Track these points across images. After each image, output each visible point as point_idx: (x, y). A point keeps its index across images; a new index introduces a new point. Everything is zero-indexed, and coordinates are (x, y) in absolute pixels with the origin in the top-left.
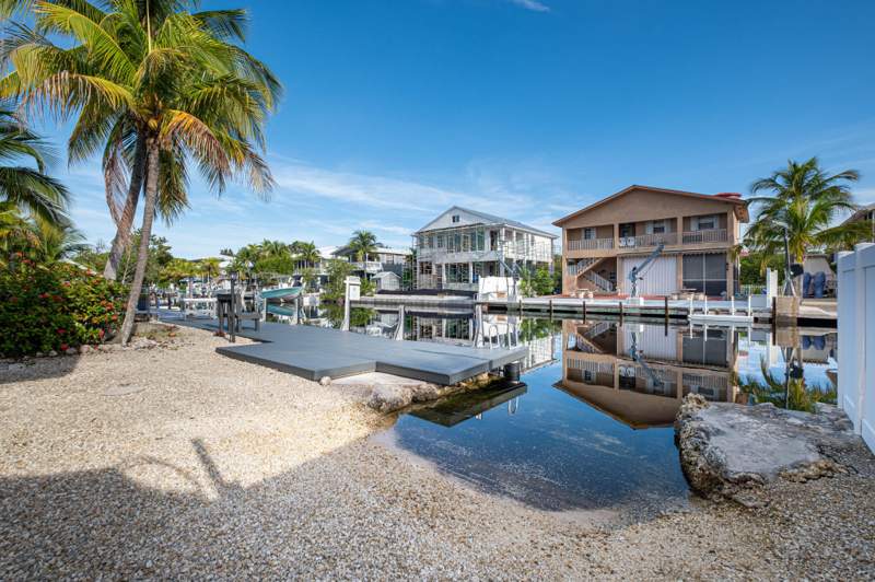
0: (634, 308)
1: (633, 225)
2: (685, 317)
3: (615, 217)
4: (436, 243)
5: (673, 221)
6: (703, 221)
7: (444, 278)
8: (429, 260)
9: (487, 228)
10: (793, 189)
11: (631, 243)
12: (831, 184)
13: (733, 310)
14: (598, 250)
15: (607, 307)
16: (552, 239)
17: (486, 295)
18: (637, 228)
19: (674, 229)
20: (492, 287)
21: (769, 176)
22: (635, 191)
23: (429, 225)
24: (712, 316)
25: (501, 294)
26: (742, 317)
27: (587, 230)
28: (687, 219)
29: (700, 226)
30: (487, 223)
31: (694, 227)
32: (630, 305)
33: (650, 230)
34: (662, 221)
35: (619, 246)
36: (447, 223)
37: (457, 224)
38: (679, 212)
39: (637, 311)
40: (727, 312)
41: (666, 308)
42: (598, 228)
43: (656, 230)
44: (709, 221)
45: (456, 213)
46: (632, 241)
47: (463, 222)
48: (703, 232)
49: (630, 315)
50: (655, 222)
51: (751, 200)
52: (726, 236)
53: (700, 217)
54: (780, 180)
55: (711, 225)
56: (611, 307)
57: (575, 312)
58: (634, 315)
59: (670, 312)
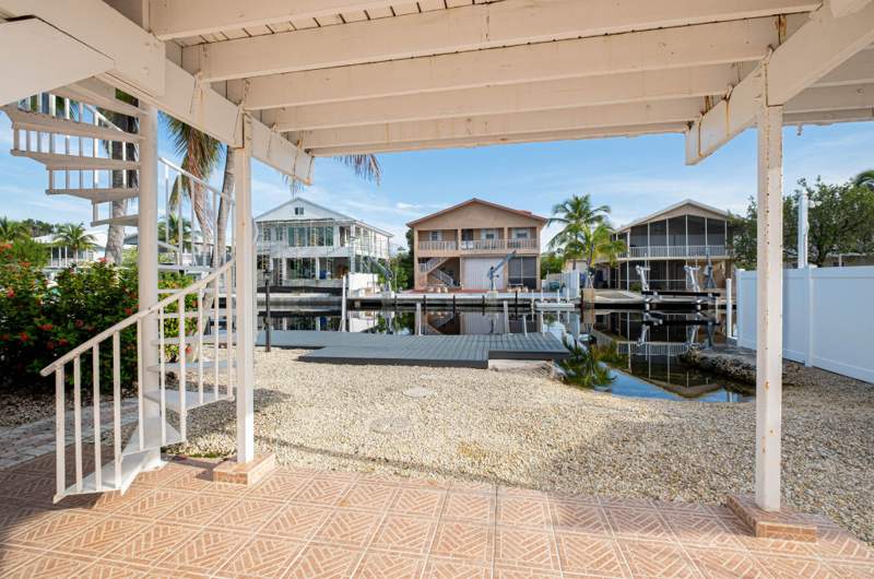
0: (492, 300)
1: (471, 231)
2: (529, 306)
3: (459, 223)
4: (273, 236)
5: (501, 230)
6: (521, 232)
7: (284, 273)
8: (266, 253)
9: (337, 224)
10: (577, 215)
11: (471, 246)
12: (597, 214)
13: (559, 299)
14: (445, 251)
15: (472, 300)
16: (389, 237)
17: (357, 291)
18: (475, 233)
19: (501, 237)
20: (360, 284)
21: (561, 203)
22: (475, 203)
23: (267, 214)
24: (546, 304)
25: (368, 290)
26: (564, 304)
27: (435, 232)
28: (510, 229)
29: (519, 236)
30: (337, 219)
31: (514, 236)
32: (490, 297)
33: (483, 236)
34: (492, 229)
35: (463, 248)
36: (288, 215)
37: (299, 217)
38: (506, 223)
39: (496, 303)
40: (555, 301)
41: (516, 299)
42: (444, 232)
43: (488, 236)
44: (524, 232)
45: (299, 205)
46: (471, 245)
47: (308, 215)
48: (520, 240)
49: (490, 306)
50: (487, 230)
51: (552, 220)
52: (535, 245)
53: (517, 229)
54: (568, 207)
55: (525, 235)
56: (476, 300)
57: (445, 305)
58: (493, 306)
59: (519, 303)
